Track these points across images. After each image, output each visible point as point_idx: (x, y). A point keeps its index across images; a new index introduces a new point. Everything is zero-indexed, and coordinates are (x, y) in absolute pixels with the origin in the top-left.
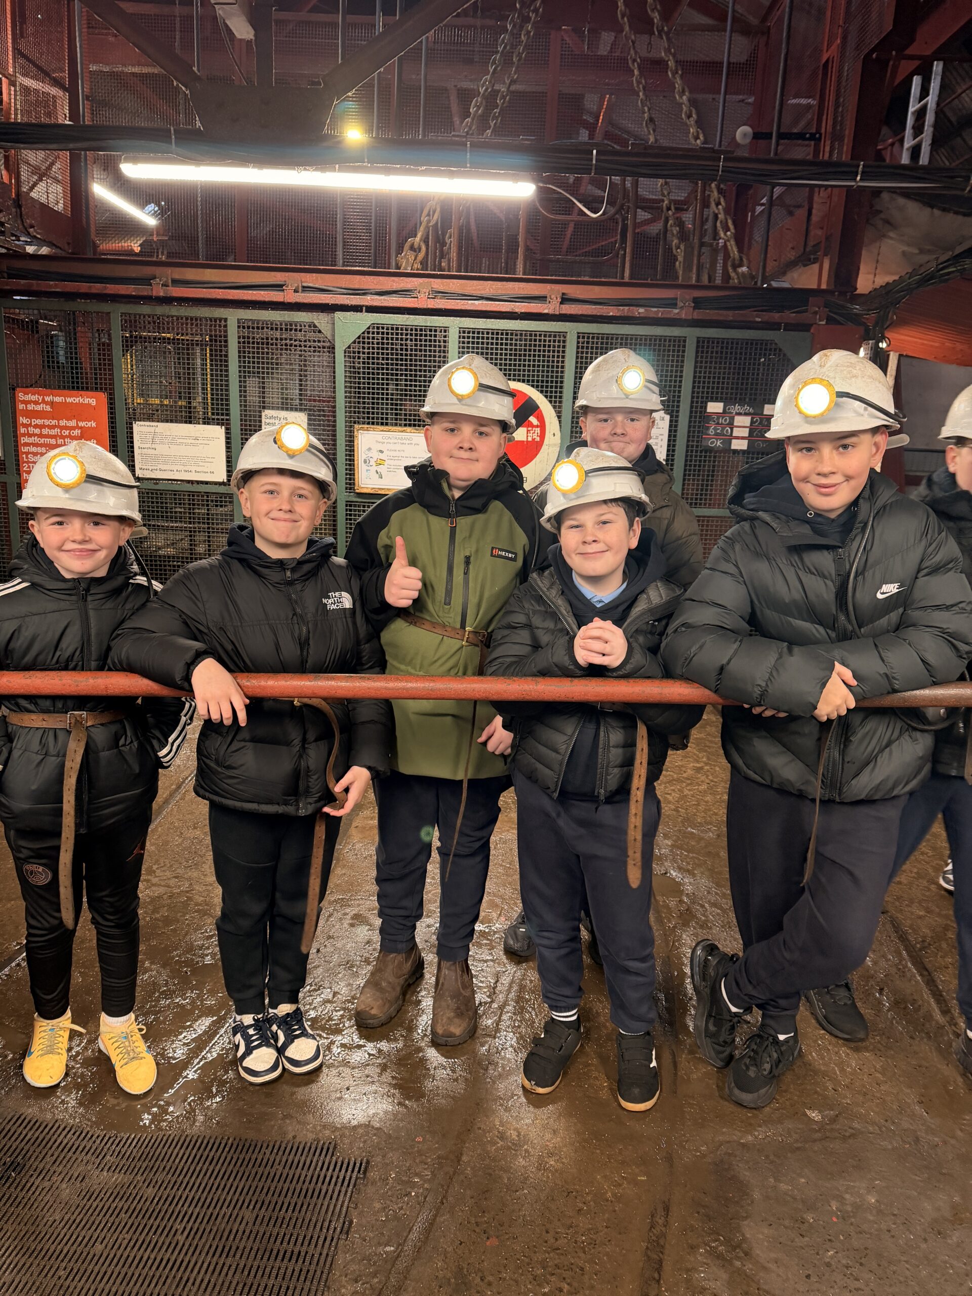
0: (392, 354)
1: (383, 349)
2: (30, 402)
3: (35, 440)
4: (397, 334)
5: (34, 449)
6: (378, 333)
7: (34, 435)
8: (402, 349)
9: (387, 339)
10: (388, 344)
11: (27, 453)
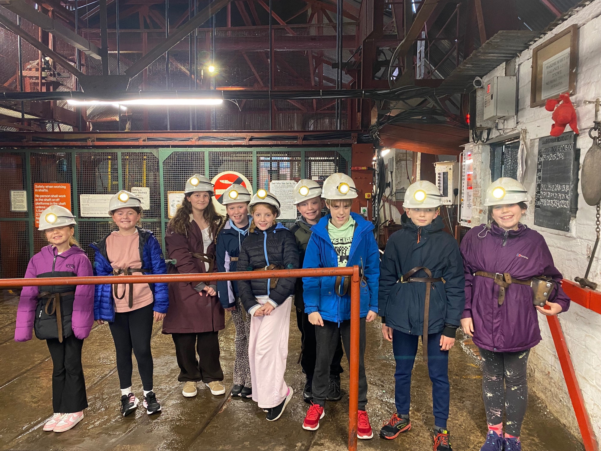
0: (182, 163)
1: (178, 161)
2: (39, 188)
3: (42, 203)
4: (184, 155)
5: (40, 207)
6: (176, 155)
7: (41, 201)
8: (186, 161)
9: (180, 157)
10: (180, 159)
11: (38, 209)
